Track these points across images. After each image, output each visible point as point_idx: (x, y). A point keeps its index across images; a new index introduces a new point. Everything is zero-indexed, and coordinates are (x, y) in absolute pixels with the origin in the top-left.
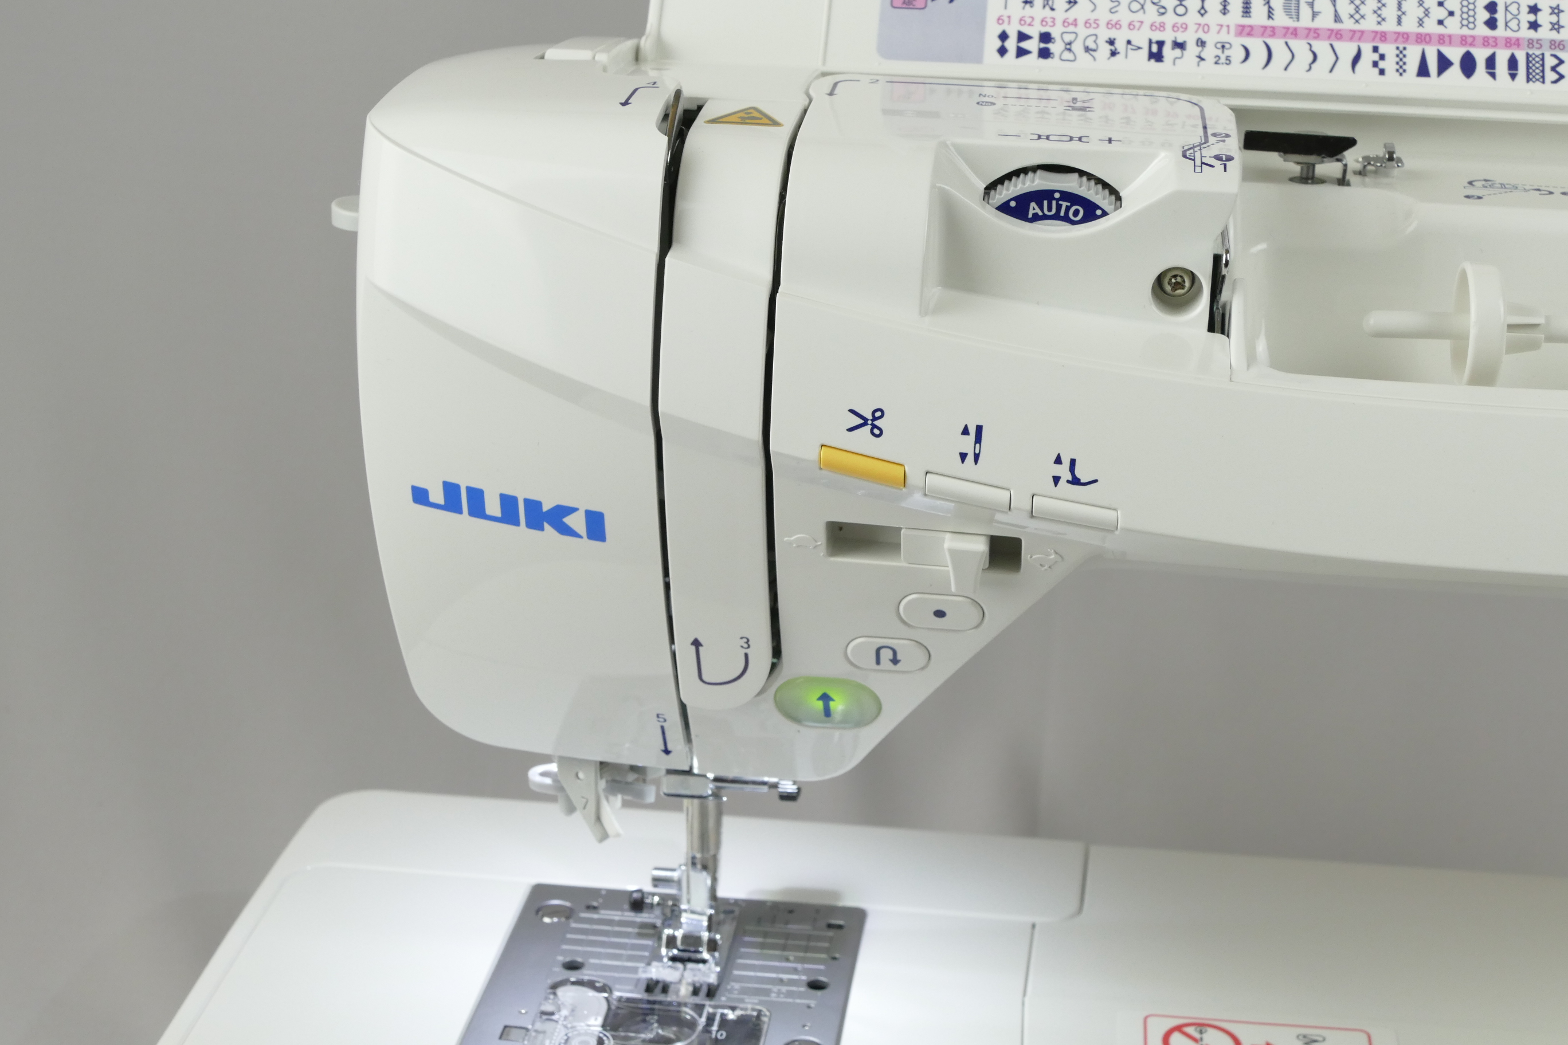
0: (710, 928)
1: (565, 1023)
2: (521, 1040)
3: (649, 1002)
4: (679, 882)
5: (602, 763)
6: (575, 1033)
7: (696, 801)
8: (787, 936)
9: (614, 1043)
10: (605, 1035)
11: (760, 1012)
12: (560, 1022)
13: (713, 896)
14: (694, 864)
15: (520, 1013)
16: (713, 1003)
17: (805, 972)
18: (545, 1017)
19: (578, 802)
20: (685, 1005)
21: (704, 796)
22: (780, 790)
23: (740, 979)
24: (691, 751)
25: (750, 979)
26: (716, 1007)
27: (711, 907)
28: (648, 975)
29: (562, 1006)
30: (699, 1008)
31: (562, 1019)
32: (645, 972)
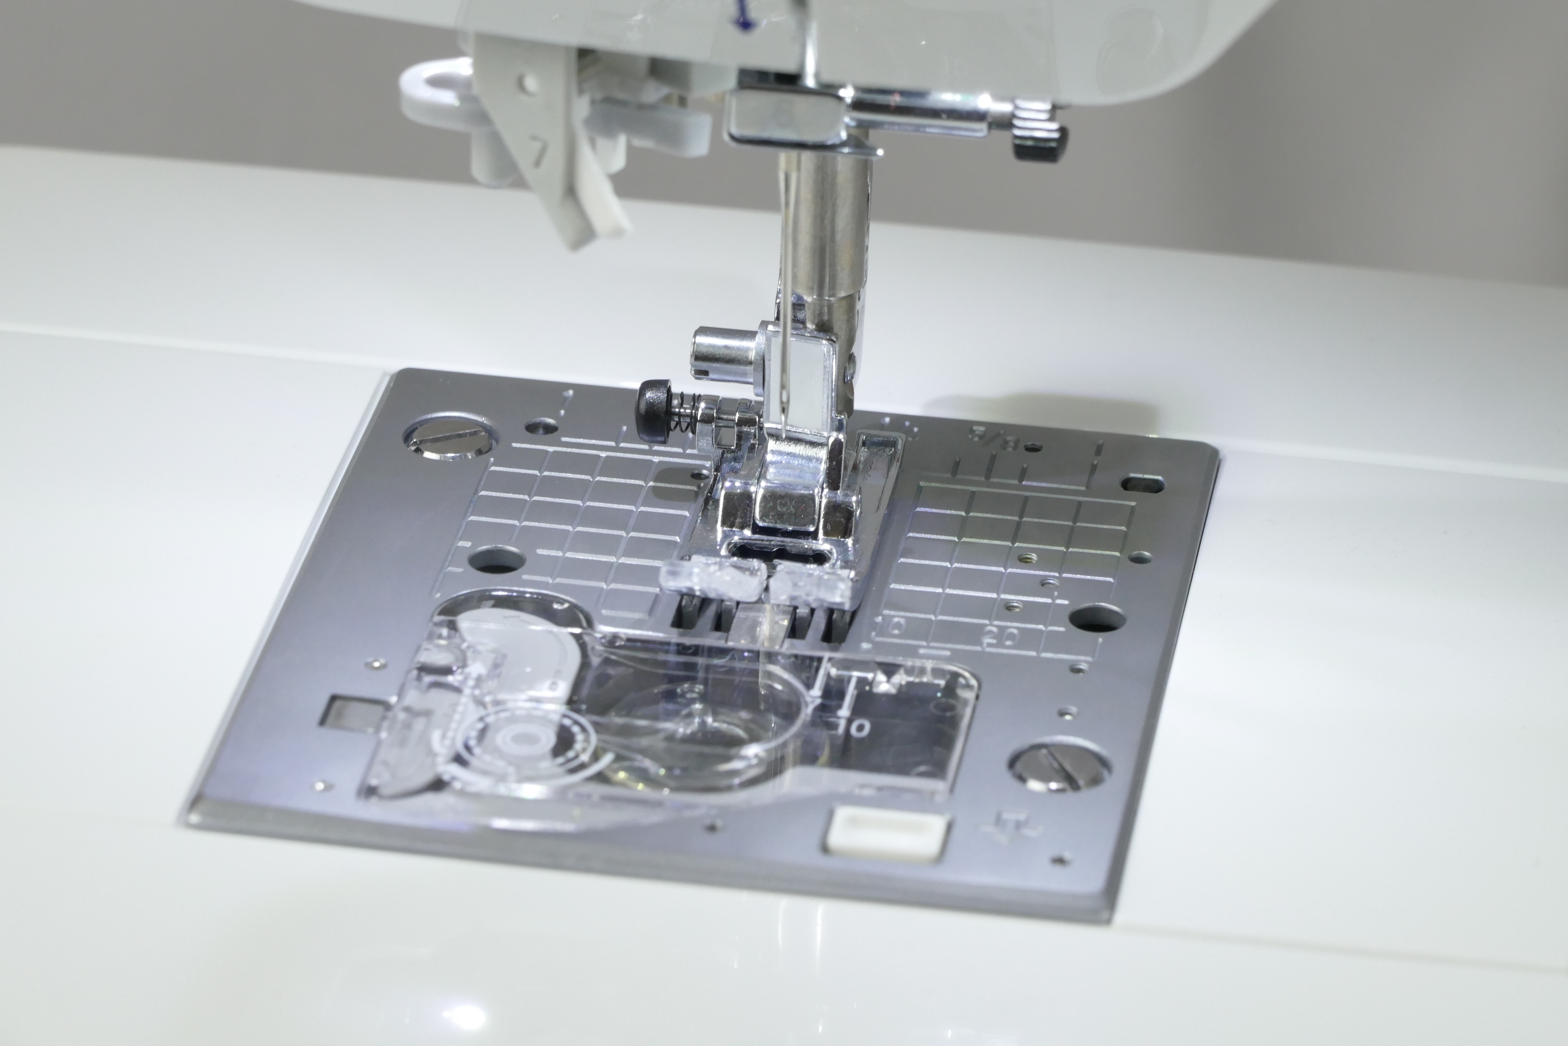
0: (833, 480)
1: (477, 692)
2: (370, 730)
3: (682, 649)
4: (761, 364)
5: (585, 55)
6: (503, 715)
7: (808, 157)
8: (1024, 506)
9: (599, 740)
10: (576, 723)
11: (955, 676)
12: (467, 691)
13: (844, 399)
14: (798, 322)
15: (369, 666)
16: (838, 655)
17: (1066, 588)
18: (428, 679)
19: (522, 154)
20: (771, 657)
21: (830, 143)
22: (1018, 132)
23: (902, 602)
24: (802, 28)
25: (931, 602)
26: (848, 665)
27: (839, 428)
28: (682, 584)
29: (469, 654)
30: (806, 666)
31: (471, 683)
32: (674, 574)
